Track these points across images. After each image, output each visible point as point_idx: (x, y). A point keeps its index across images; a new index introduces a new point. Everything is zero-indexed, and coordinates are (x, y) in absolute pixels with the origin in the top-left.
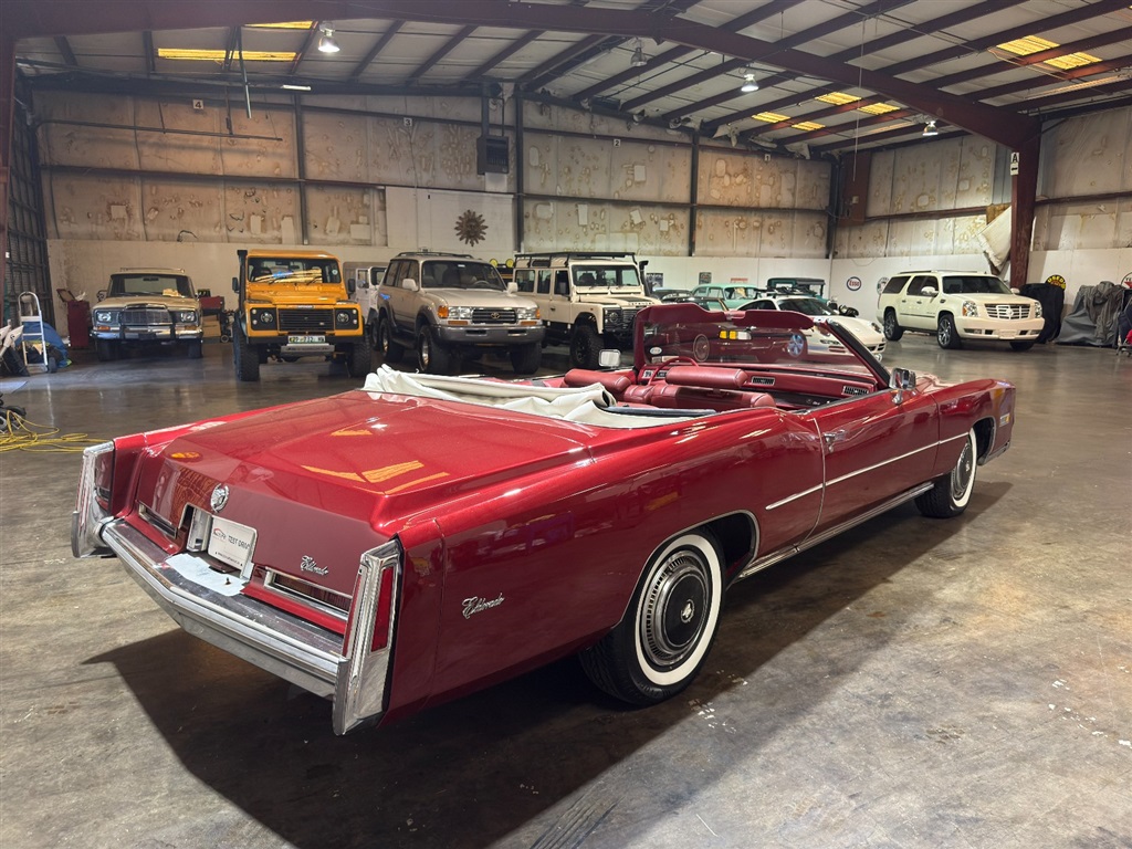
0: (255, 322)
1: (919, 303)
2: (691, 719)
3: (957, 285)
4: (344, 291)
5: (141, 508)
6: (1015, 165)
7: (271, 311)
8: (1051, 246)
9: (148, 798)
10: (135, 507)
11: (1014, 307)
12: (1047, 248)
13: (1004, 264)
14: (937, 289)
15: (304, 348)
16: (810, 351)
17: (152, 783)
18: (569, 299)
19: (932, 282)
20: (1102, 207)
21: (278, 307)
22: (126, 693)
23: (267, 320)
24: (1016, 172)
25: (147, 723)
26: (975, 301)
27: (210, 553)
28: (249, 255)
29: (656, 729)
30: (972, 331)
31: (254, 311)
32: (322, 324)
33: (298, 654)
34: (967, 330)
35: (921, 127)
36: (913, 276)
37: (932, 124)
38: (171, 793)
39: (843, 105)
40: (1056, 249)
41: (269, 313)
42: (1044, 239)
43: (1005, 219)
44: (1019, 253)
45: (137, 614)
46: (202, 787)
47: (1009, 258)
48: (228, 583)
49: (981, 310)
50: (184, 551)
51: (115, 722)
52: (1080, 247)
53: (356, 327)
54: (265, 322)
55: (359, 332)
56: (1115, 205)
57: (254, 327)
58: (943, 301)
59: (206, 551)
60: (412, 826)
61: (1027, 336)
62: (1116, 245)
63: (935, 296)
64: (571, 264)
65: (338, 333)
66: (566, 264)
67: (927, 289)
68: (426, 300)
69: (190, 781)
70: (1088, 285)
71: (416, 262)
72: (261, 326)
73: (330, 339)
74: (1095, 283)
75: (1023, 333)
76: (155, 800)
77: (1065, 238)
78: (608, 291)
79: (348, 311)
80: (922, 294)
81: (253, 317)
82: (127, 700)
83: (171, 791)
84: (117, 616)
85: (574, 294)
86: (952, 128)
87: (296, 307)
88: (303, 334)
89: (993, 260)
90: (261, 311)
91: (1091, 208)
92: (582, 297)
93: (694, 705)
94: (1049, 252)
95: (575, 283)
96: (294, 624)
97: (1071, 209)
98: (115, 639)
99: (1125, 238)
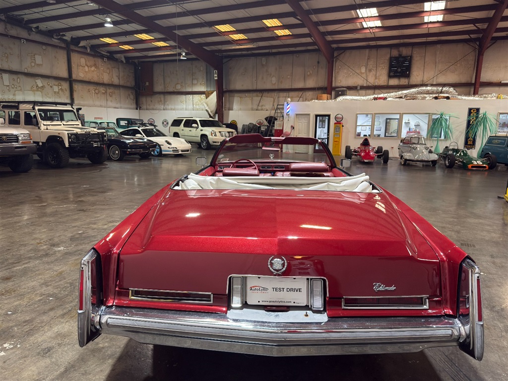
1: (190, 131)
3: (205, 123)
6: (216, 75)
8: (231, 109)
11: (229, 132)
12: (229, 110)
13: (214, 115)
14: (198, 125)
16: (163, 153)
18: (39, 128)
19: (195, 122)
20: (247, 95)
24: (216, 78)
26: (216, 131)
30: (215, 142)
34: (214, 142)
35: (180, 54)
36: (185, 119)
37: (184, 54)
39: (146, 40)
40: (232, 110)
42: (227, 106)
43: (214, 97)
44: (220, 109)
47: (216, 113)
49: (218, 134)
52: (240, 109)
56: (251, 94)
58: (202, 130)
62: (252, 109)
63: (197, 128)
66: (34, 108)
67: (194, 125)
70: (245, 124)
74: (248, 124)
77: (235, 106)
78: (61, 124)
80: (191, 127)
85: (42, 125)
86: (194, 56)
89: (210, 113)
91: (243, 95)
92: (48, 127)
94: (230, 111)
95: (41, 119)
97: (236, 95)
99: (255, 107)
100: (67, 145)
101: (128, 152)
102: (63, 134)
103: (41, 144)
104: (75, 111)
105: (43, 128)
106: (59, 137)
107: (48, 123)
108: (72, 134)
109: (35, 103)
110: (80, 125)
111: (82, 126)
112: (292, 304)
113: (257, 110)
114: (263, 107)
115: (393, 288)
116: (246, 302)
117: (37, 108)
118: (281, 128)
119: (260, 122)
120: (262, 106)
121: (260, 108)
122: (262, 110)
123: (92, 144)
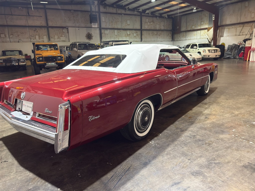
0: (38, 60)
1: (193, 50)
2: (148, 144)
3: (202, 46)
4: (59, 52)
5: (5, 101)
7: (42, 57)
8: (222, 36)
9: (10, 174)
10: (3, 101)
11: (214, 50)
12: (221, 37)
13: (211, 41)
14: (197, 47)
15: (50, 66)
17: (11, 170)
19: (196, 45)
20: (233, 27)
21: (43, 56)
22: (5, 148)
23: (41, 59)
24: (214, 19)
25: (10, 155)
26: (205, 49)
27: (22, 110)
28: (35, 44)
29: (140, 147)
30: (205, 56)
31: (38, 57)
32: (54, 60)
33: (45, 133)
34: (204, 56)
35: (193, 9)
36: (192, 44)
37: (195, 8)
38: (16, 172)
39: (175, 4)
40: (223, 37)
41: (41, 58)
42: (220, 35)
43: (212, 30)
44: (215, 38)
45: (9, 129)
46: (25, 170)
47: (213, 39)
48: (27, 117)
49: (207, 51)
50: (16, 110)
51: (2, 155)
52: (228, 36)
53: (63, 60)
54: (40, 60)
55: (64, 61)
56: (236, 26)
57: (38, 61)
58: (198, 50)
59: (21, 110)
60: (80, 175)
61: (217, 57)
62: (236, 35)
64: (114, 43)
65: (58, 62)
66: (113, 43)
67: (195, 47)
68: (79, 53)
69: (21, 169)
70: (230, 45)
71: (76, 44)
72: (40, 61)
73: (57, 63)
74: (231, 44)
75: (216, 56)
76: (12, 174)
77: (225, 34)
79: (60, 56)
81: (37, 59)
82: (5, 150)
83: (16, 171)
84: (3, 130)
86: (200, 9)
87: (48, 56)
88: (50, 62)
89: (209, 40)
90: (39, 57)
91: (230, 27)
93: (149, 141)
94: (222, 38)
96: (44, 126)
97: (226, 27)
98: (2, 135)
99: (238, 33)
104: (129, 43)
113: (239, 35)
114: (244, 33)
118: (250, 46)
119: (240, 43)
120: (243, 33)
121: (241, 34)
122: (243, 35)
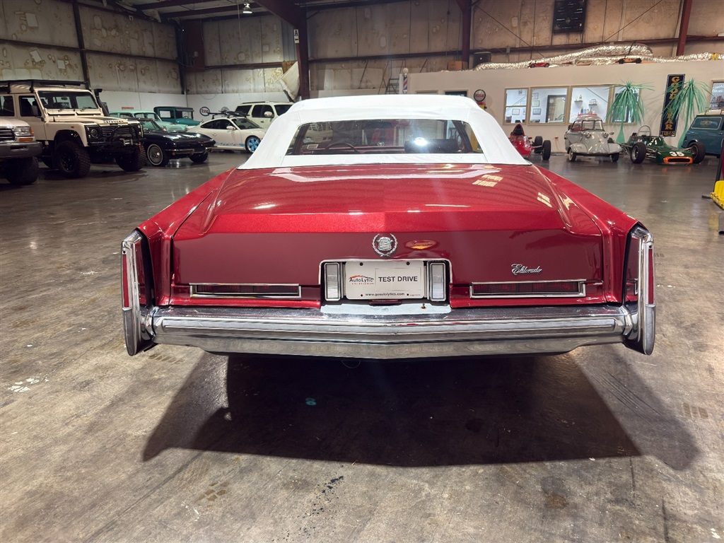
1: (262, 122)
6: (296, 37)
8: (320, 87)
12: (318, 89)
13: (297, 98)
14: (273, 113)
18: (43, 120)
19: (268, 108)
20: (343, 66)
24: (297, 42)
35: (242, 7)
36: (253, 105)
37: (248, 6)
40: (323, 89)
42: (315, 83)
43: (294, 70)
52: (335, 88)
56: (349, 64)
61: (327, 140)
62: (352, 88)
63: (272, 117)
66: (31, 90)
67: (267, 113)
75: (325, 139)
77: (327, 84)
78: (74, 113)
80: (264, 116)
85: (47, 115)
86: (263, 9)
89: (291, 95)
91: (337, 65)
92: (56, 118)
94: (320, 91)
95: (45, 107)
97: (328, 66)
99: (356, 83)
100: (85, 144)
101: (174, 154)
102: (79, 127)
103: (47, 143)
104: (93, 93)
105: (48, 119)
106: (73, 132)
107: (55, 112)
108: (91, 128)
109: (32, 83)
110: (102, 114)
111: (105, 115)
112: (405, 297)
113: (359, 88)
114: (369, 84)
115: (538, 270)
116: (345, 297)
117: (36, 90)
120: (367, 82)
121: (363, 85)
122: (367, 88)
123: (122, 141)
